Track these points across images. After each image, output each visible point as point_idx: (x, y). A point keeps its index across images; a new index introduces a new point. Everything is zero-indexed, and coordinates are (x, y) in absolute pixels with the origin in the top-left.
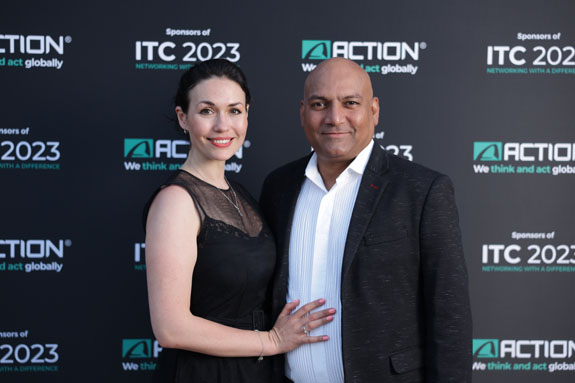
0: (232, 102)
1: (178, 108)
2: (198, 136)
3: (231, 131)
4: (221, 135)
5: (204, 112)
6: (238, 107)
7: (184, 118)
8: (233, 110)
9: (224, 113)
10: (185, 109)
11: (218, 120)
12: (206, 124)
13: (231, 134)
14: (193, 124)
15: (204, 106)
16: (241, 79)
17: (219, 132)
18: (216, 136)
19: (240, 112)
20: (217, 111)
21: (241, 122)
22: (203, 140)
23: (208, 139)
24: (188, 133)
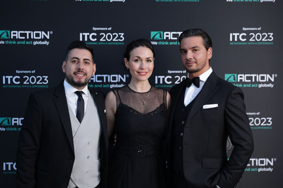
0: (148, 57)
1: (125, 59)
2: (133, 71)
3: (147, 69)
4: (143, 71)
5: (136, 61)
6: (150, 59)
7: (128, 63)
8: (148, 60)
9: (144, 62)
10: (128, 59)
11: (142, 64)
12: (137, 66)
13: (147, 70)
14: (131, 66)
15: (136, 58)
16: (152, 47)
17: (142, 69)
18: (141, 71)
19: (151, 61)
20: (142, 60)
21: (151, 65)
22: (136, 73)
23: (138, 72)
24: (129, 69)
